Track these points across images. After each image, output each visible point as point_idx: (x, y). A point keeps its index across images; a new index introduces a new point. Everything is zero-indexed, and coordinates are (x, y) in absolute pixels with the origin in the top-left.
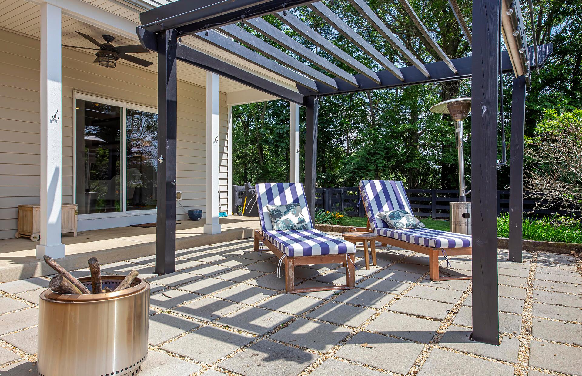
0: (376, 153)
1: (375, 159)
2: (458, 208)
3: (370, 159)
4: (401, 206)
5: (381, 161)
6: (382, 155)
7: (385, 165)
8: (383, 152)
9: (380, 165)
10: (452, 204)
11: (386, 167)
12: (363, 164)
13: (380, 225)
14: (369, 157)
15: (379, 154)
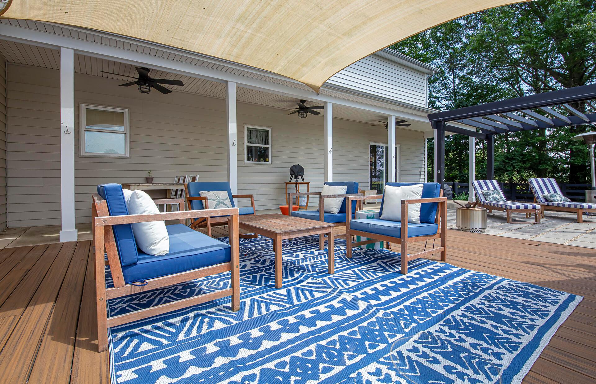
0: (513, 159)
1: (512, 162)
2: (591, 193)
3: (508, 162)
4: (555, 192)
5: (518, 164)
6: (519, 160)
7: (521, 167)
8: (519, 157)
9: (517, 167)
10: (587, 191)
11: (522, 168)
12: (501, 166)
13: (543, 200)
14: (507, 161)
15: (516, 159)
